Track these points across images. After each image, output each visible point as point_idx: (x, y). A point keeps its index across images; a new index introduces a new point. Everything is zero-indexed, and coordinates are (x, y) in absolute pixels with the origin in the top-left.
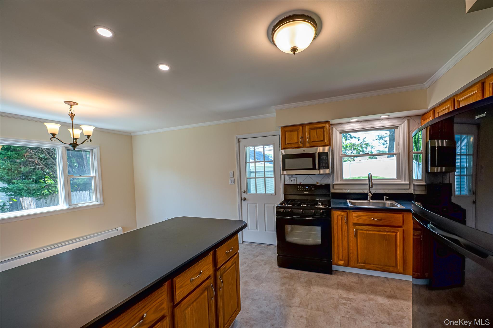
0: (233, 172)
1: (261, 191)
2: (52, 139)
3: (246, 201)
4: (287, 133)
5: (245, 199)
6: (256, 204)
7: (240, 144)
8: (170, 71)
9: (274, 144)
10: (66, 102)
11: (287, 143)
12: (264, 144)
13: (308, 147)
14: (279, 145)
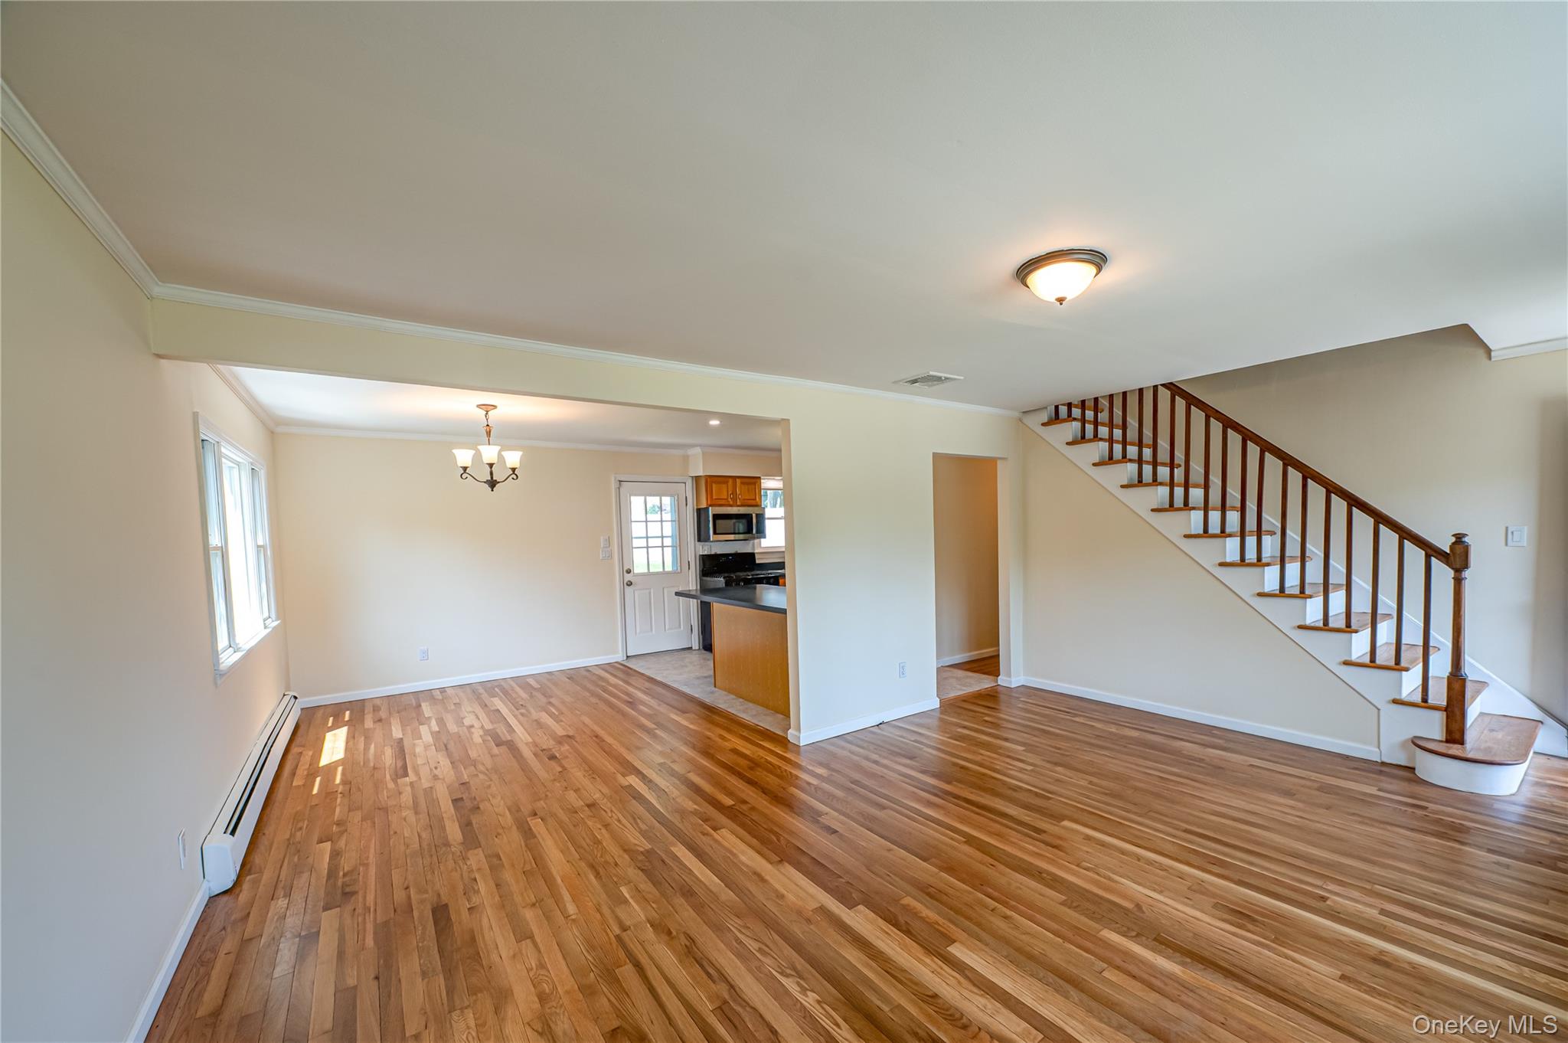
0: (609, 537)
1: (656, 568)
2: (464, 476)
3: (631, 586)
4: (713, 485)
5: (630, 584)
6: (650, 590)
7: (621, 490)
8: (721, 425)
10: (479, 406)
11: (714, 497)
12: (661, 495)
13: (739, 506)
14: (686, 497)
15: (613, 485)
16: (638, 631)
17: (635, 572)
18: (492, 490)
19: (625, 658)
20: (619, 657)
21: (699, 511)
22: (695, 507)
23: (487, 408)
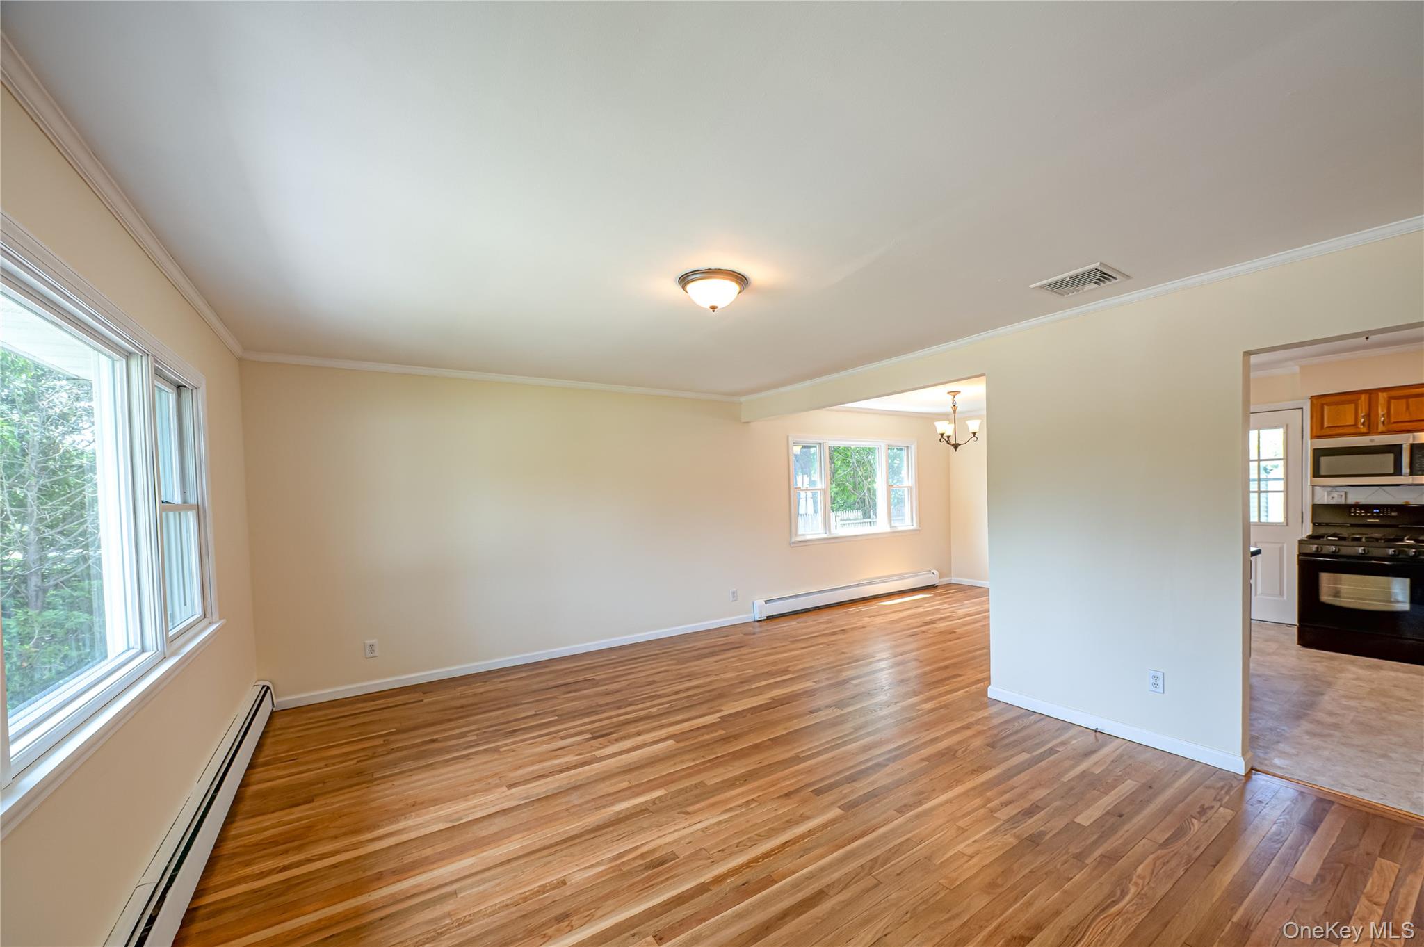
4: (1326, 408)
9: (1287, 426)
10: (950, 393)
11: (1326, 425)
13: (1382, 433)
14: (1302, 428)
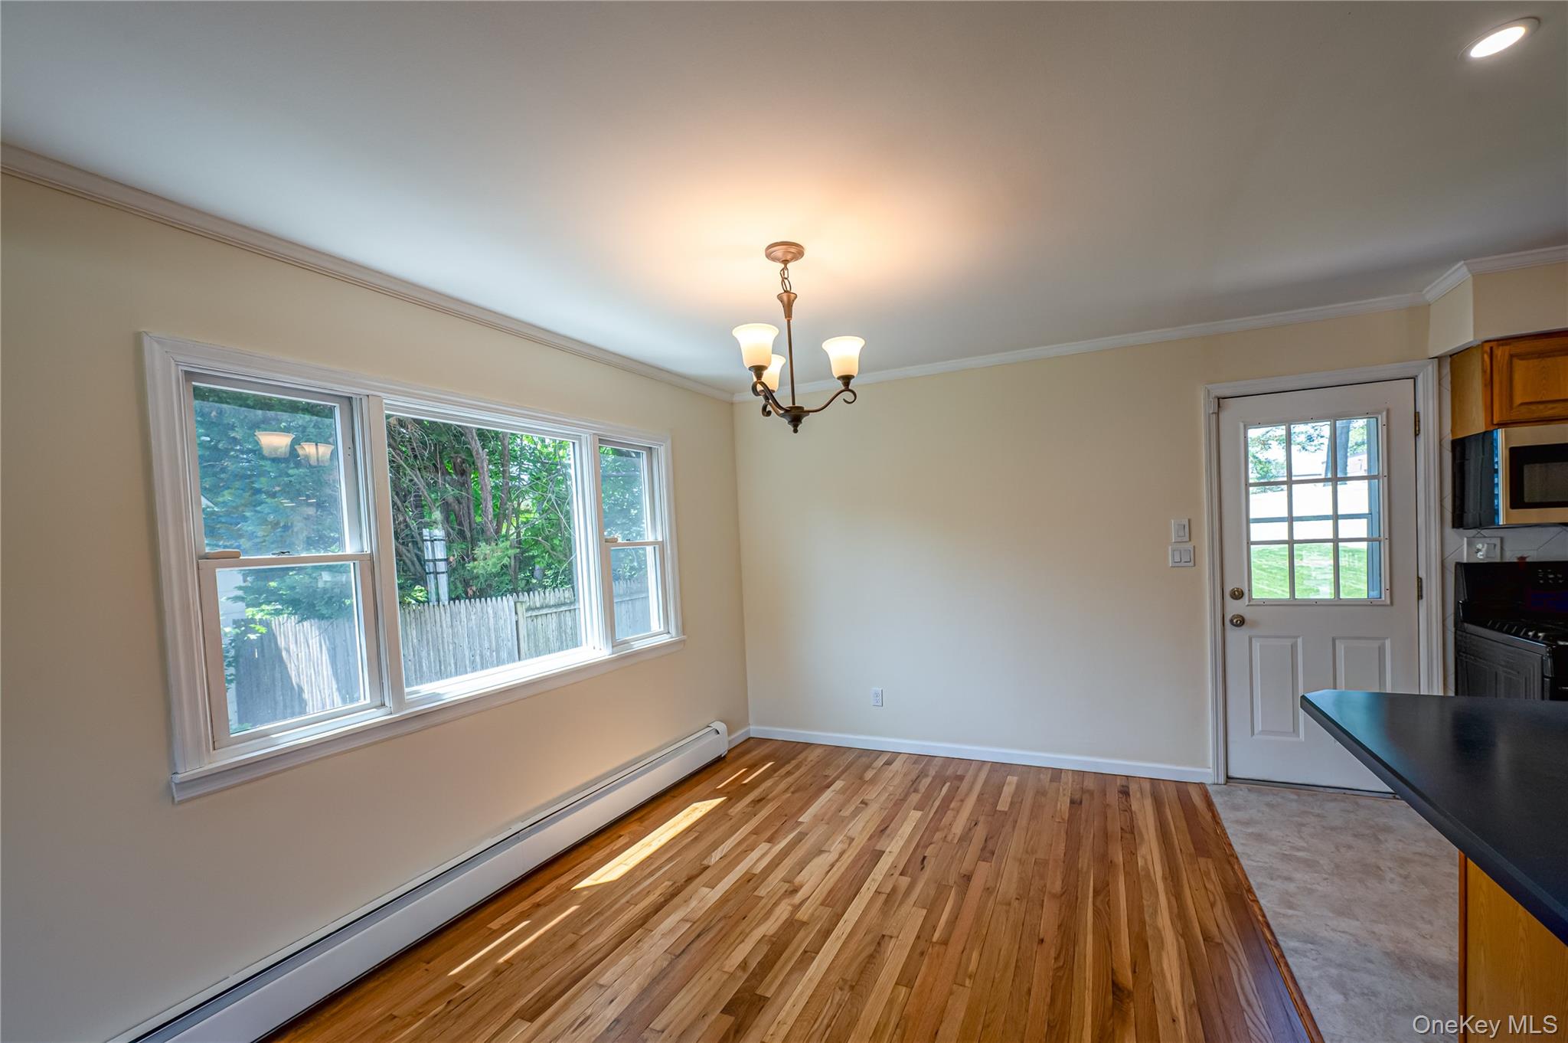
0: (1189, 521)
1: (1318, 591)
3: (1243, 627)
4: (1518, 365)
5: (1240, 622)
6: (1294, 640)
7: (1221, 416)
11: (1520, 401)
12: (1336, 417)
14: (1416, 415)
15: (1203, 408)
16: (1258, 727)
17: (1256, 595)
18: (796, 431)
19: (1222, 780)
20: (1204, 772)
21: (1460, 447)
22: (1448, 438)
23: (787, 252)
